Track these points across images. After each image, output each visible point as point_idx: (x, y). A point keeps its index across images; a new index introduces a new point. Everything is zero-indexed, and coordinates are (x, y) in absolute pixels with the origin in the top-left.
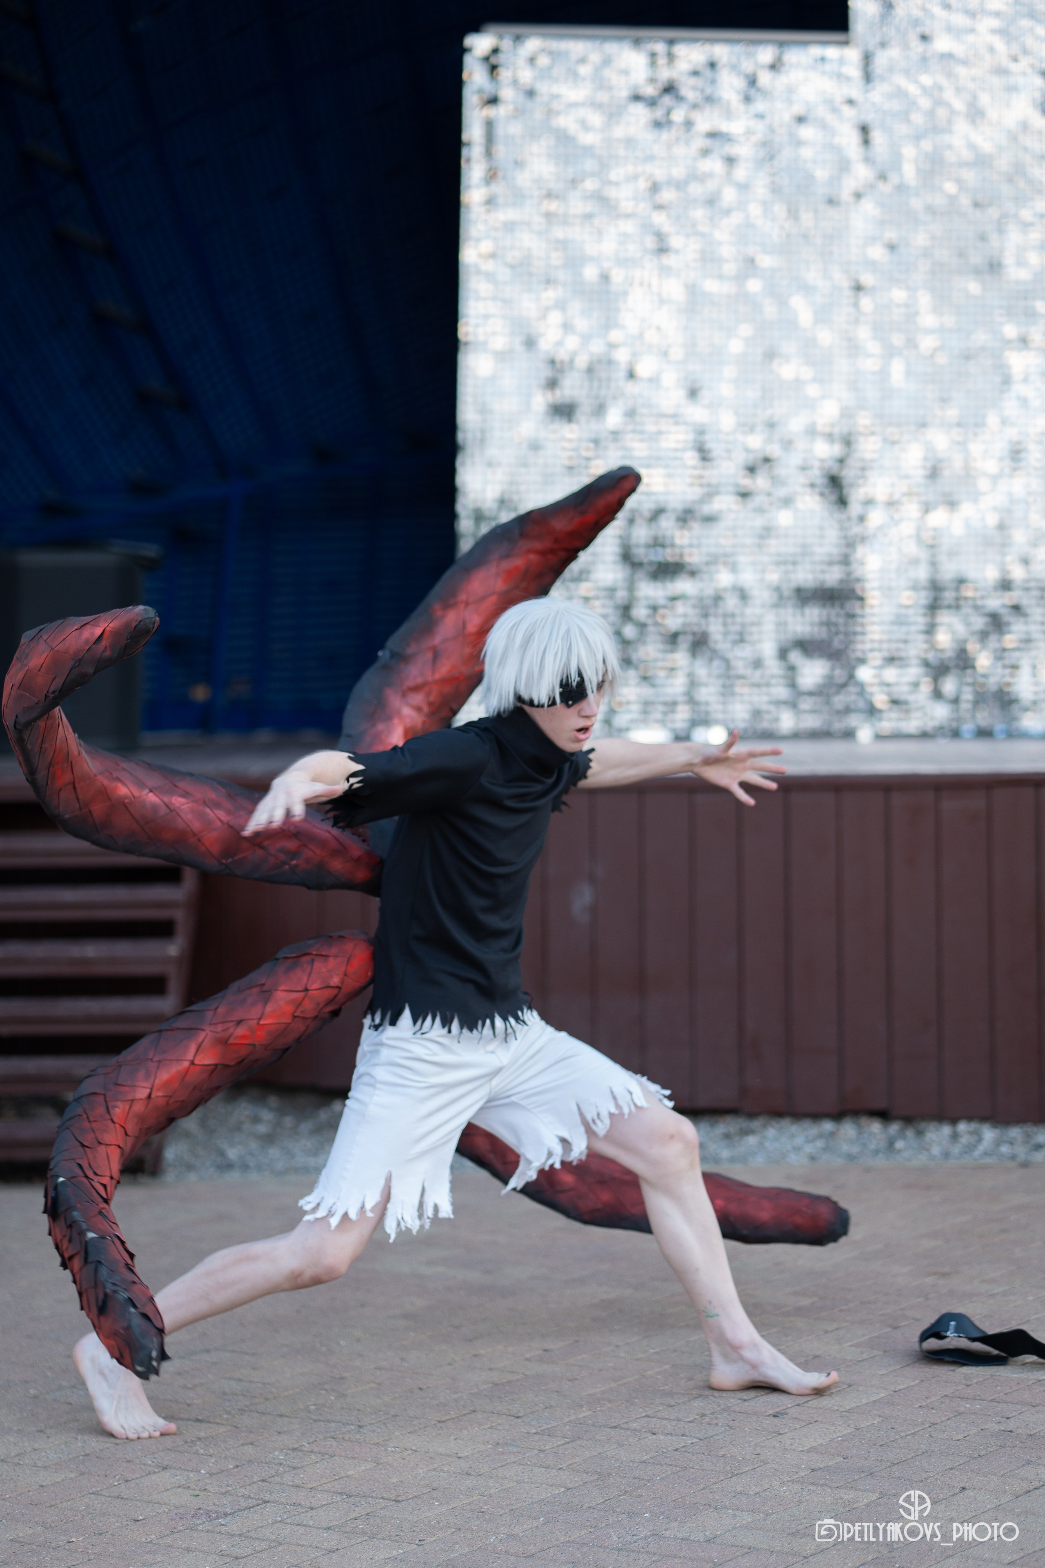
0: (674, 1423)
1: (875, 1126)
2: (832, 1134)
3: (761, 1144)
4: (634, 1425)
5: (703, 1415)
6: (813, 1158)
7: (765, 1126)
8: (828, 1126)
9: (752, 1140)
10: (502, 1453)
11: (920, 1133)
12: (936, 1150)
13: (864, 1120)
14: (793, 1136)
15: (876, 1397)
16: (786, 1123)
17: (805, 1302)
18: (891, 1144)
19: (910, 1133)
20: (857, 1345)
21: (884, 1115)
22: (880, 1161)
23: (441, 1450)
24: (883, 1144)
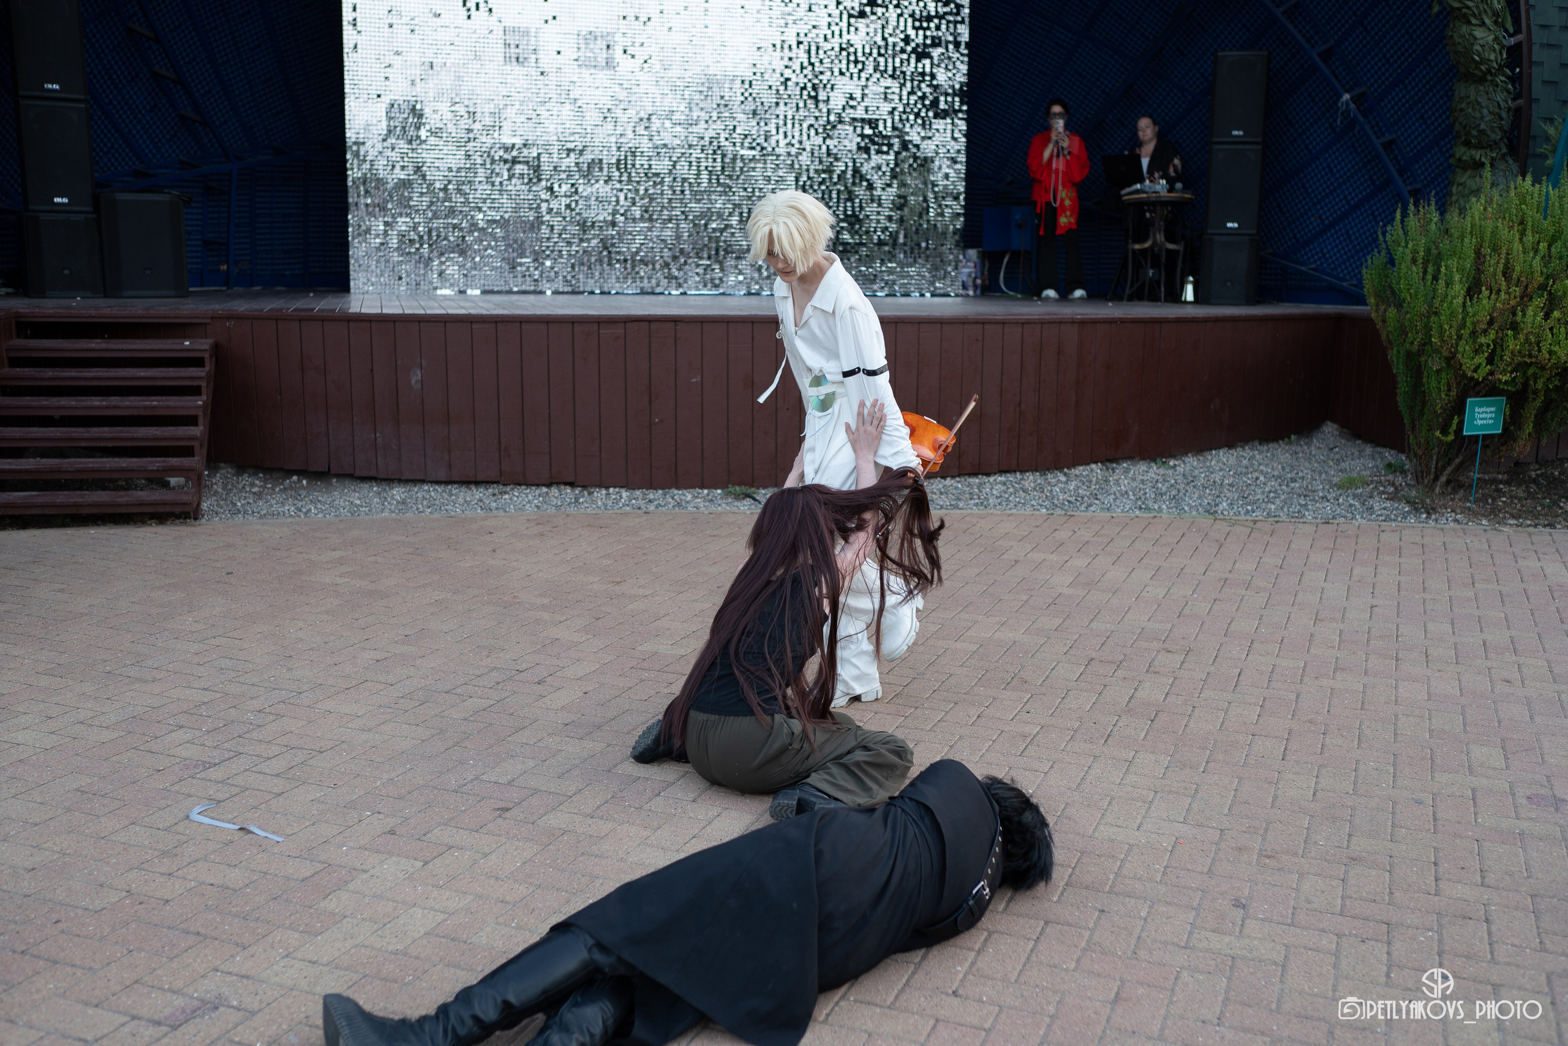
0: (482, 689)
1: (569, 491)
2: (547, 493)
3: (511, 499)
4: (459, 691)
5: (498, 683)
6: (538, 507)
7: (513, 489)
8: (544, 490)
9: (507, 496)
10: (383, 713)
11: (590, 494)
12: (600, 503)
13: (563, 487)
14: (527, 495)
15: (594, 669)
16: (523, 487)
17: (546, 601)
18: (577, 499)
19: (586, 493)
20: (577, 631)
21: (572, 485)
22: (572, 510)
23: (347, 711)
24: (573, 500)
